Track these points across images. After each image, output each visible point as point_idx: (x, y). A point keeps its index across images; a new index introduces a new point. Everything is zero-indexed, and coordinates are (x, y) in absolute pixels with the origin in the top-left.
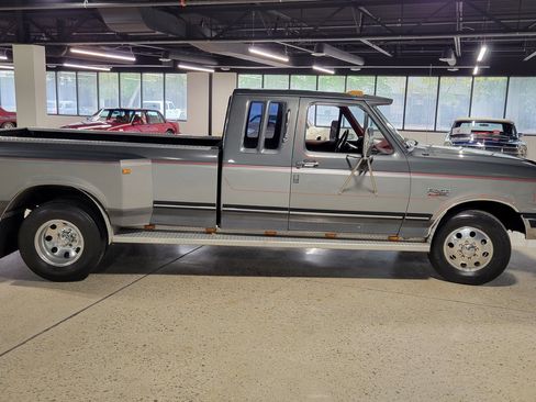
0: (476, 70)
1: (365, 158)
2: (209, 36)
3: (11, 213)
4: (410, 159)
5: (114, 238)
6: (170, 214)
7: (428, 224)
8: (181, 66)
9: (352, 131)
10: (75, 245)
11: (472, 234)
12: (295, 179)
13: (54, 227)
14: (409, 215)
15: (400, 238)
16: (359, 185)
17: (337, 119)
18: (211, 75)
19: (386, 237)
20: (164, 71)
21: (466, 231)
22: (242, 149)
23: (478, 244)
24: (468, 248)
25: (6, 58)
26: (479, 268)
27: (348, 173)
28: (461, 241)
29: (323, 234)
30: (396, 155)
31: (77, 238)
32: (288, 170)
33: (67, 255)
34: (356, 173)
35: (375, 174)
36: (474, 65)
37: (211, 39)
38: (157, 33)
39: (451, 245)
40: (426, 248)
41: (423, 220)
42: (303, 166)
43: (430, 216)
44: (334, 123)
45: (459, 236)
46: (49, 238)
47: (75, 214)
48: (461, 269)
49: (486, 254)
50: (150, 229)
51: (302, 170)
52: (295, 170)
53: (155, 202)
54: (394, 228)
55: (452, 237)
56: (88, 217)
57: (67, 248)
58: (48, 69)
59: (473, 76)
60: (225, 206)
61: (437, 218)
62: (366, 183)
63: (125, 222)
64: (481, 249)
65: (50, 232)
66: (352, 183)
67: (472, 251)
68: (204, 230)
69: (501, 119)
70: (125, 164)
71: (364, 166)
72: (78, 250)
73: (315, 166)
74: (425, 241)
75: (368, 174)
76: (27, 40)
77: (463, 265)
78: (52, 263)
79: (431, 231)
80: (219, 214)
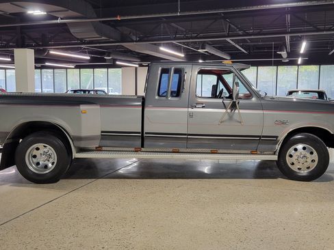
0: (300, 61)
1: (234, 100)
2: (135, 40)
3: (11, 140)
4: (263, 102)
5: (76, 155)
6: (112, 140)
7: (276, 142)
8: (118, 63)
9: (225, 90)
10: (51, 160)
11: (304, 148)
12: (191, 115)
13: (38, 149)
14: (263, 137)
15: (259, 153)
16: (231, 118)
17: (216, 84)
18: (136, 68)
19: (249, 152)
20: (108, 67)
21: (300, 147)
22: (157, 97)
23: (308, 155)
24: (301, 157)
25: (10, 60)
26: (310, 170)
27: (224, 111)
28: (298, 153)
29: (209, 150)
30: (254, 99)
31: (53, 156)
32: (186, 110)
33: (46, 167)
34: (229, 111)
35: (241, 111)
36: (298, 58)
37: (136, 41)
38: (103, 38)
39: (291, 156)
40: (275, 158)
41: (272, 140)
42: (195, 107)
43: (277, 137)
44: (213, 86)
45: (296, 150)
46: (35, 156)
47: (51, 140)
48: (298, 171)
49: (313, 161)
50: (99, 149)
51: (195, 110)
52: (190, 110)
53: (102, 132)
54: (254, 146)
55: (291, 151)
56: (60, 142)
57: (46, 162)
58: (36, 68)
59: (298, 65)
60: (146, 133)
61: (281, 139)
62: (236, 117)
63: (83, 144)
64: (310, 157)
65: (35, 152)
66: (226, 117)
67: (304, 160)
68: (133, 149)
69: (317, 90)
70: (83, 107)
71: (234, 106)
72: (53, 164)
73: (203, 107)
74: (274, 154)
75: (237, 111)
76: (23, 45)
77: (299, 169)
78: (37, 172)
79: (278, 147)
80: (143, 138)
